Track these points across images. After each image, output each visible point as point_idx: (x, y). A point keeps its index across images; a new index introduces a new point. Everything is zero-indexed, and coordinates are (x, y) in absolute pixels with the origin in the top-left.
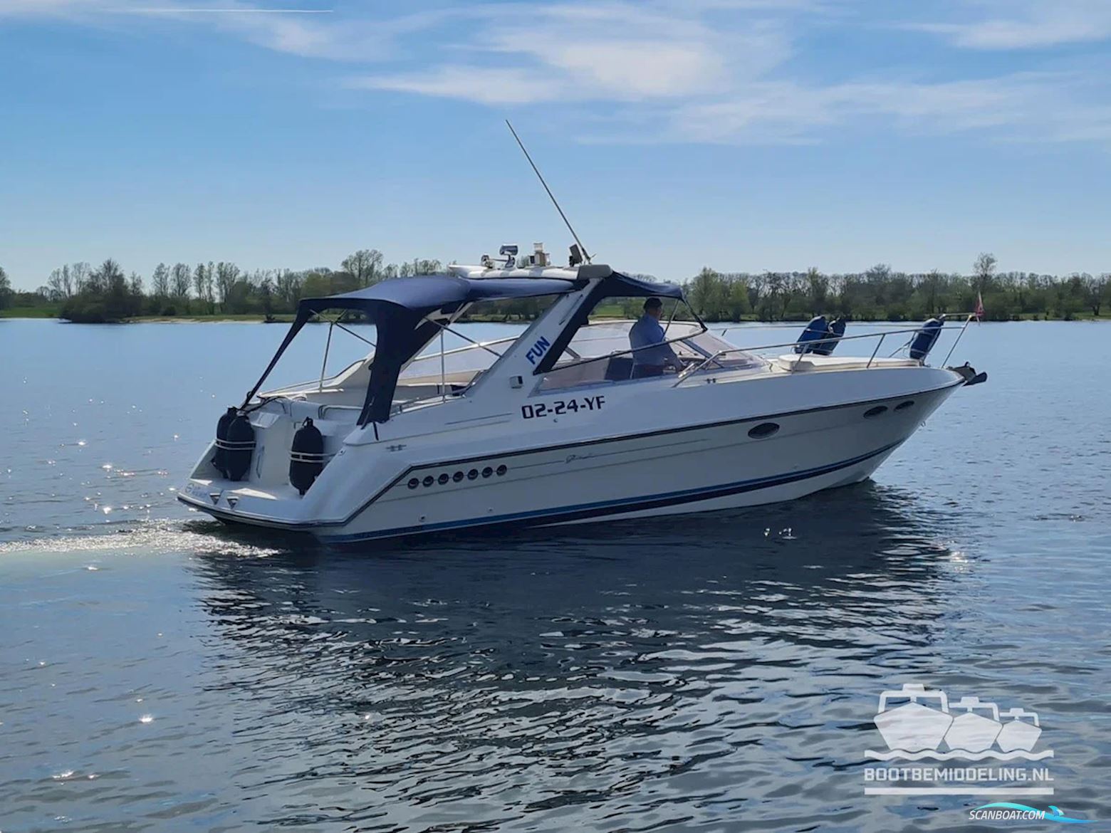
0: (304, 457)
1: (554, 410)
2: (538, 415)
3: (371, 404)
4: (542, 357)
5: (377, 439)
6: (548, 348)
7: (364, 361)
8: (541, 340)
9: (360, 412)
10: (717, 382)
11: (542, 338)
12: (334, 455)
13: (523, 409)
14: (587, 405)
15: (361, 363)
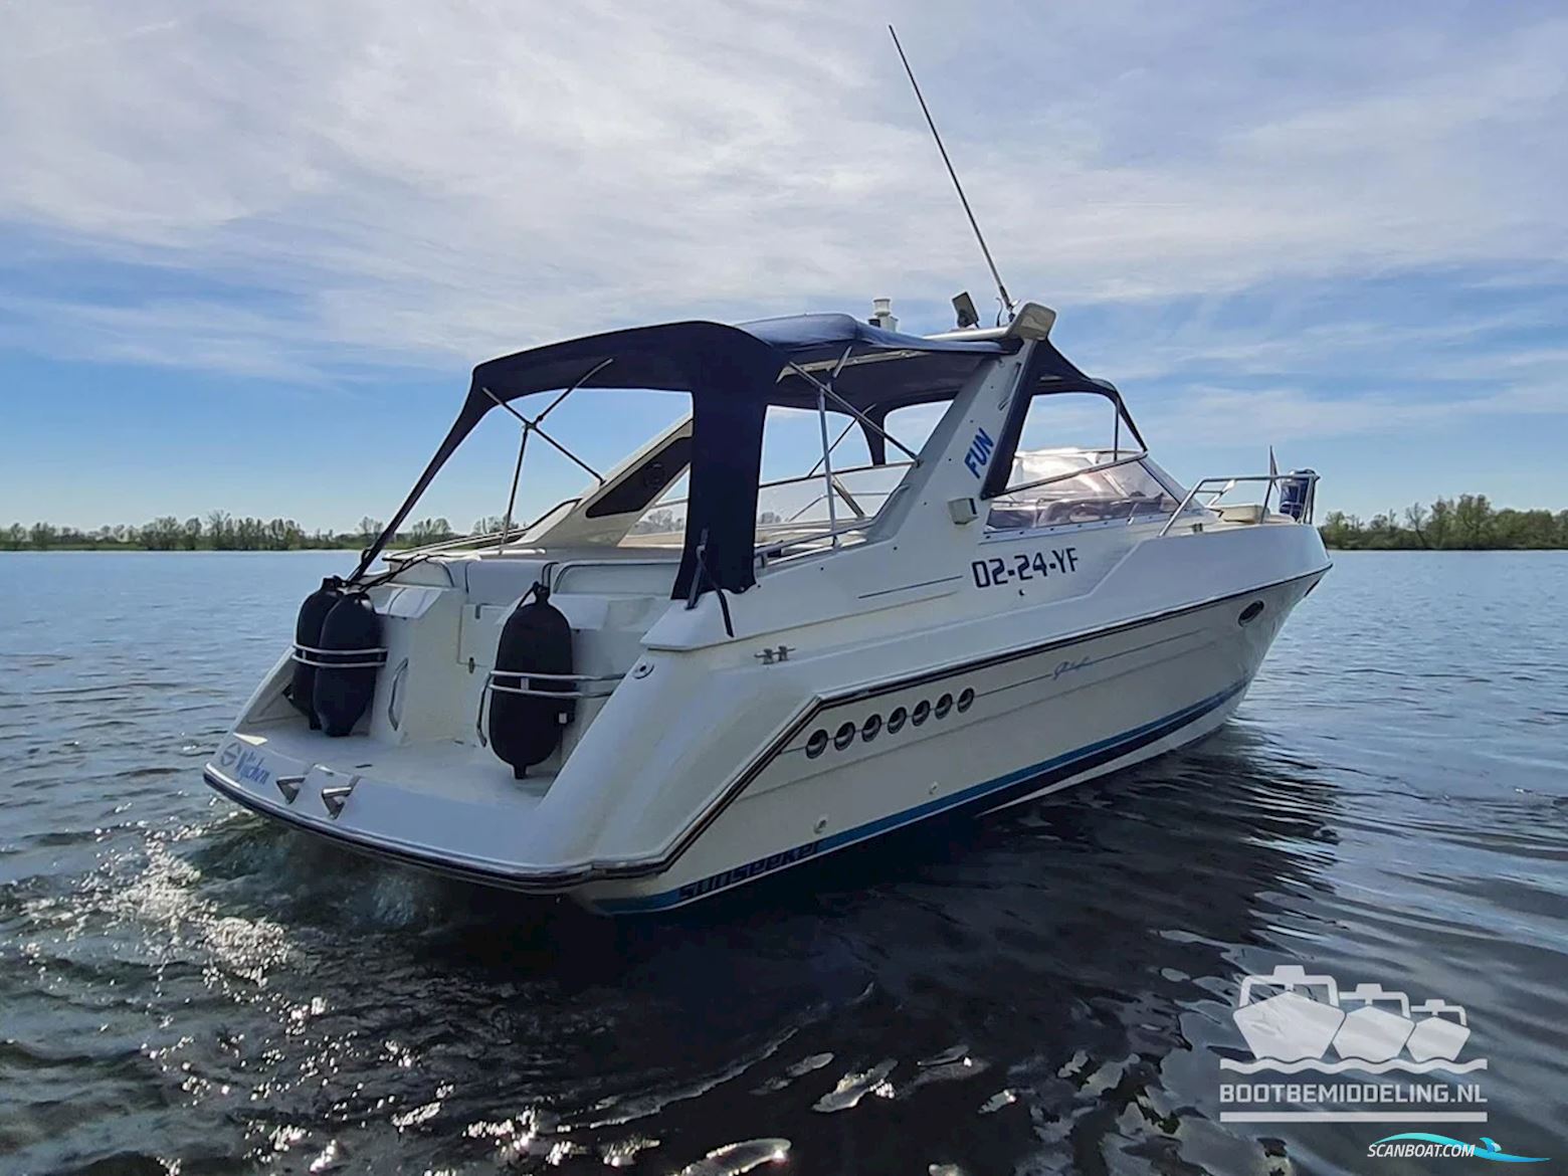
0: (534, 684)
1: (1016, 571)
2: (997, 583)
3: (701, 548)
4: (988, 464)
5: (730, 633)
6: (992, 450)
7: (578, 501)
8: (981, 435)
9: (678, 567)
10: (1205, 529)
11: (981, 430)
12: (622, 677)
13: (974, 565)
14: (1058, 565)
15: (573, 504)
